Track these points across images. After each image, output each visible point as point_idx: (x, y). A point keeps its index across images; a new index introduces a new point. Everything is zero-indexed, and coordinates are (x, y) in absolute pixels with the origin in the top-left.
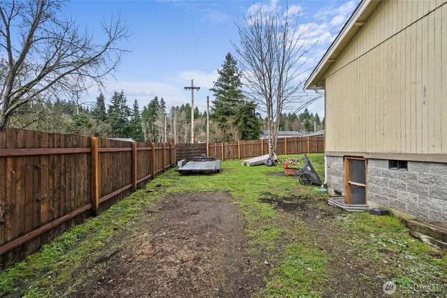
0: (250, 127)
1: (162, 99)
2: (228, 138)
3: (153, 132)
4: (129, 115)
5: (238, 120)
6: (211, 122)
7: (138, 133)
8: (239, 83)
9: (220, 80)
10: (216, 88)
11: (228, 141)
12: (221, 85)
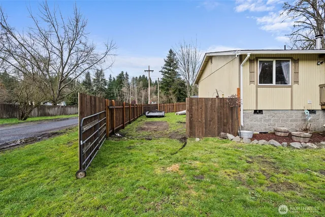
0: (182, 94)
1: (126, 73)
2: (170, 101)
3: (120, 96)
4: (106, 85)
5: (176, 91)
6: (160, 91)
7: (112, 97)
8: (177, 68)
9: (165, 65)
10: (163, 70)
11: (170, 102)
12: (166, 68)
